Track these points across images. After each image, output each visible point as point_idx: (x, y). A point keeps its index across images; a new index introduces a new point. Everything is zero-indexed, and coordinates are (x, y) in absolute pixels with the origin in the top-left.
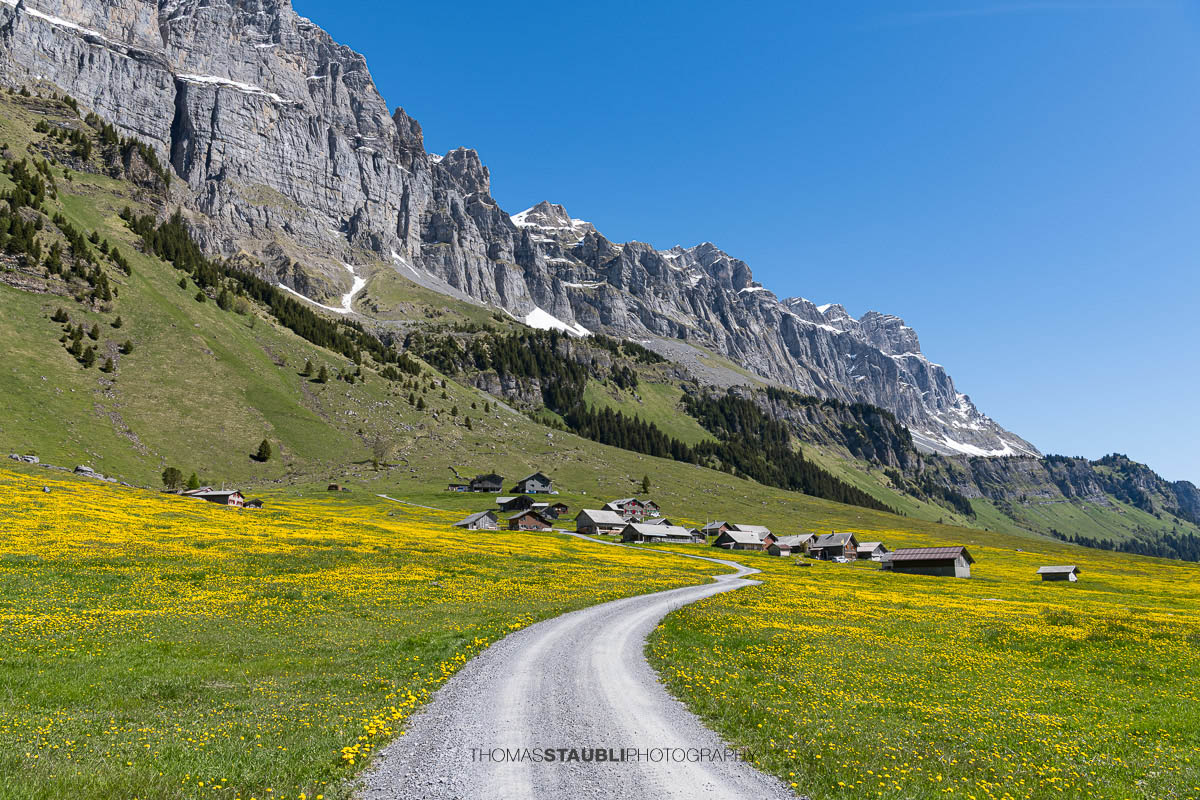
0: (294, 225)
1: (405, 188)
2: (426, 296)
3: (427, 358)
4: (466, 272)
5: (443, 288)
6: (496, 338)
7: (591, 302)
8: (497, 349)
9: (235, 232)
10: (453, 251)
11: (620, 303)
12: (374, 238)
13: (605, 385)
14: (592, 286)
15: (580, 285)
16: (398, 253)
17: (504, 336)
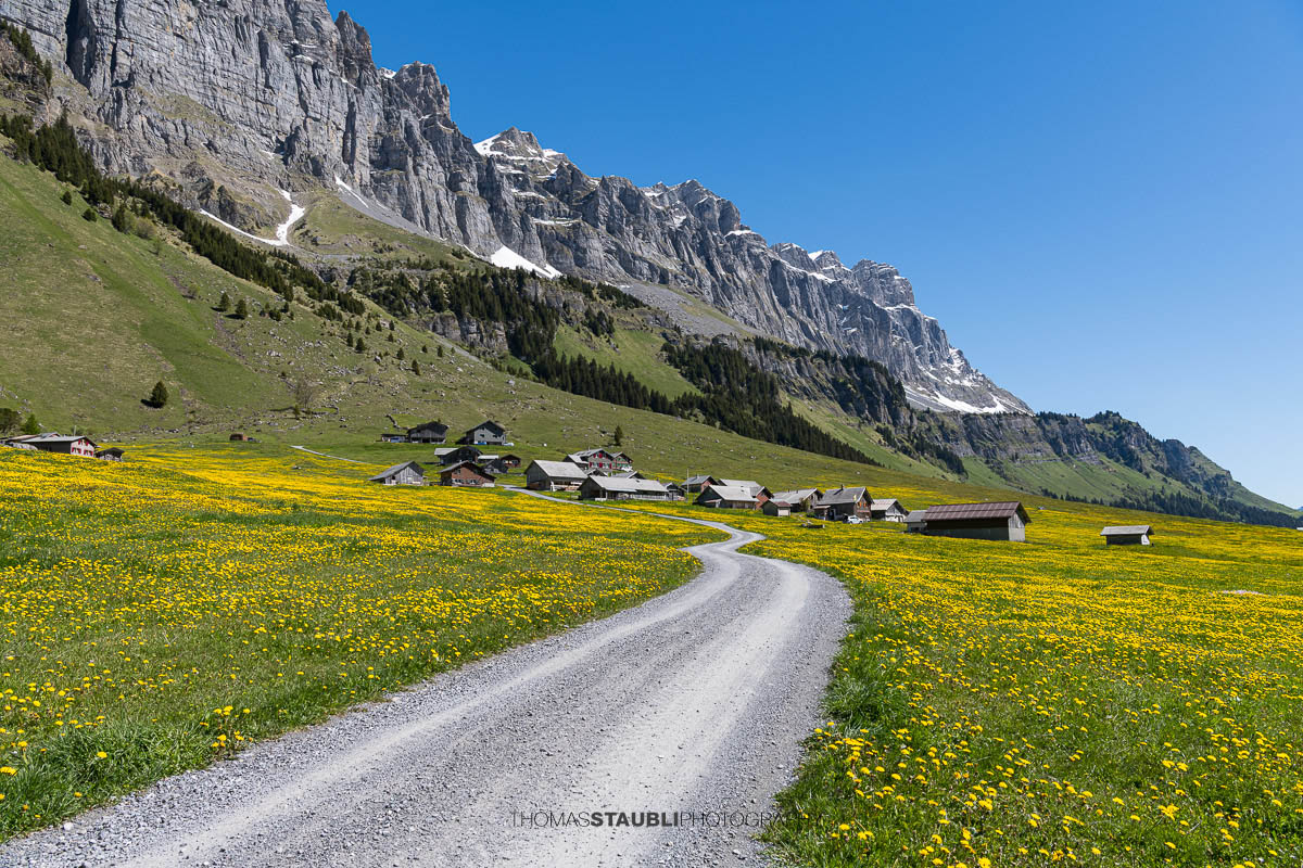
0: (218, 143)
1: (351, 105)
2: (374, 228)
3: (374, 297)
4: (423, 204)
5: (396, 220)
6: (454, 276)
7: (563, 241)
8: (456, 289)
9: (148, 149)
10: (407, 179)
11: (596, 243)
12: (314, 161)
13: (578, 331)
14: (565, 223)
15: (552, 223)
16: (343, 179)
17: (464, 275)
